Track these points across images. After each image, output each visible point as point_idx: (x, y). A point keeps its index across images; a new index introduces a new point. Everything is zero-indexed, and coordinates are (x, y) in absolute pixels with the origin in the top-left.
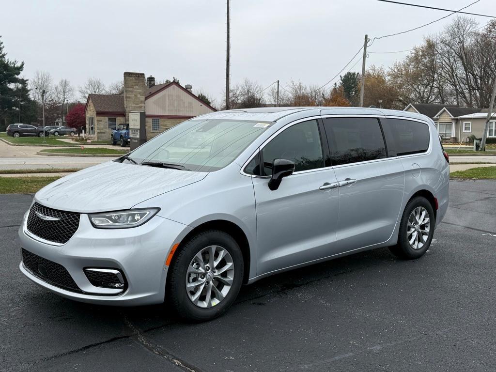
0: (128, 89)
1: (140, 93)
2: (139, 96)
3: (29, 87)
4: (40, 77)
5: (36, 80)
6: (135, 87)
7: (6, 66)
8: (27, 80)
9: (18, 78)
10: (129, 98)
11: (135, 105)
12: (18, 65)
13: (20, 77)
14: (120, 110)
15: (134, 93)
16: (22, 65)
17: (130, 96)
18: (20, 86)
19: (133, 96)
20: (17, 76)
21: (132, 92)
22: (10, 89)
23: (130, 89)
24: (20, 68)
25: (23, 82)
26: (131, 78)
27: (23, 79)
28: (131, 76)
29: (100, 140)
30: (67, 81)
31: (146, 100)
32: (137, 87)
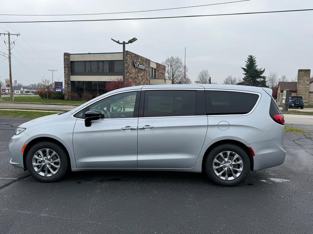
0: (299, 78)
1: (307, 80)
2: (306, 81)
3: (266, 80)
4: (272, 75)
5: (270, 76)
6: (304, 77)
7: (256, 71)
8: (266, 77)
9: (261, 76)
10: (300, 83)
11: (303, 87)
12: (262, 70)
13: (262, 75)
14: (294, 89)
15: (303, 80)
16: (264, 70)
17: (301, 82)
18: (262, 79)
19: (303, 81)
20: (261, 75)
21: (302, 79)
22: (258, 81)
23: (301, 78)
24: (264, 71)
25: (264, 78)
26: (302, 72)
27: (264, 76)
28: (303, 71)
29: (281, 105)
30: (285, 76)
31: (310, 84)
32: (306, 77)
